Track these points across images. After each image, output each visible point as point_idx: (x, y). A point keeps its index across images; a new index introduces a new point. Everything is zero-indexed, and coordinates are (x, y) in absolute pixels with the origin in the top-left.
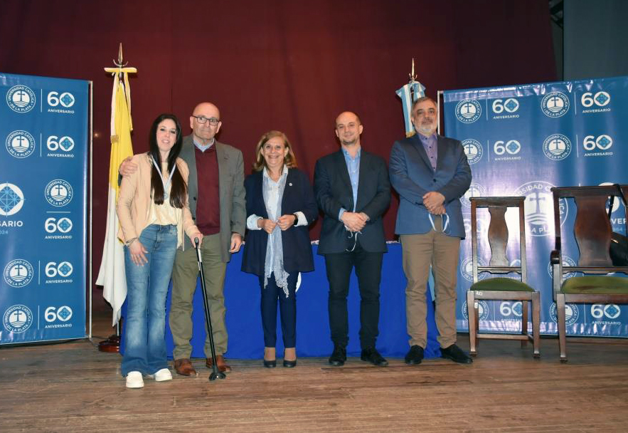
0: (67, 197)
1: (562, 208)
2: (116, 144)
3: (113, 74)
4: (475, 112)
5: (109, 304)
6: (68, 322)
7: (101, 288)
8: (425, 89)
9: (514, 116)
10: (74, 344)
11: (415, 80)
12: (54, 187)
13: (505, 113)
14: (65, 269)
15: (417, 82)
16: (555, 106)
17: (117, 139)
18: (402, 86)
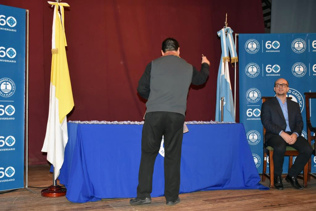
0: (12, 91)
1: (301, 103)
2: (55, 55)
3: (52, 6)
4: (256, 47)
5: (51, 164)
6: (12, 178)
7: (45, 154)
8: (233, 32)
9: (277, 51)
10: (17, 192)
11: (228, 26)
12: (3, 84)
13: (272, 49)
14: (10, 141)
15: (229, 28)
16: (299, 47)
17: (57, 52)
18: (221, 29)
